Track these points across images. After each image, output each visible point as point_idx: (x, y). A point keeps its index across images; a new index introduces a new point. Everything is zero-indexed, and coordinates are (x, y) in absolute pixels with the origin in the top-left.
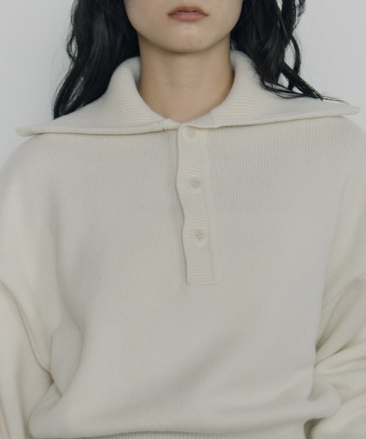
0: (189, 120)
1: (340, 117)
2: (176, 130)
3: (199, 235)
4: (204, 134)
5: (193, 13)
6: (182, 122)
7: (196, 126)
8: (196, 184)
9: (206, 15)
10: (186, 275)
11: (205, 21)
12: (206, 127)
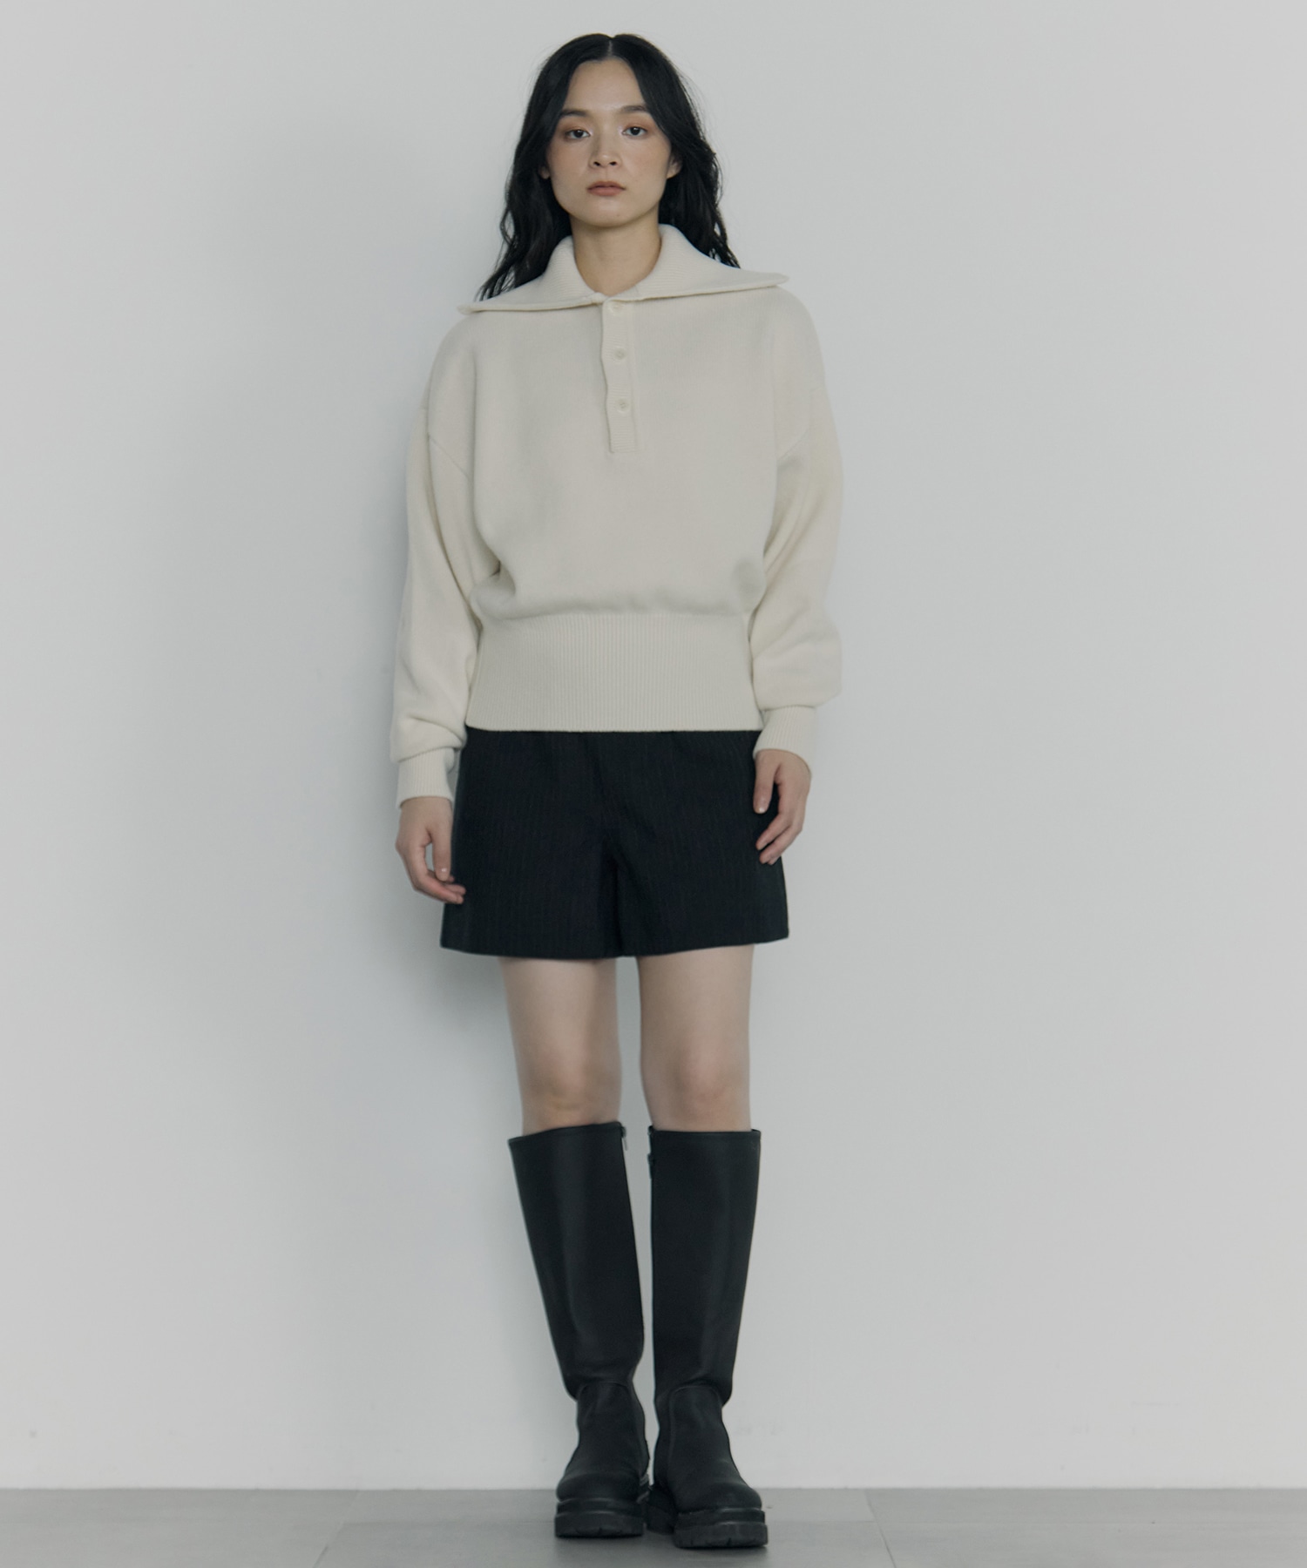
0: (615, 294)
1: (773, 287)
2: (601, 304)
3: (623, 405)
4: (630, 307)
5: (610, 188)
6: (610, 296)
7: (623, 299)
8: (620, 355)
9: (623, 189)
10: (610, 444)
11: (623, 194)
12: (632, 299)
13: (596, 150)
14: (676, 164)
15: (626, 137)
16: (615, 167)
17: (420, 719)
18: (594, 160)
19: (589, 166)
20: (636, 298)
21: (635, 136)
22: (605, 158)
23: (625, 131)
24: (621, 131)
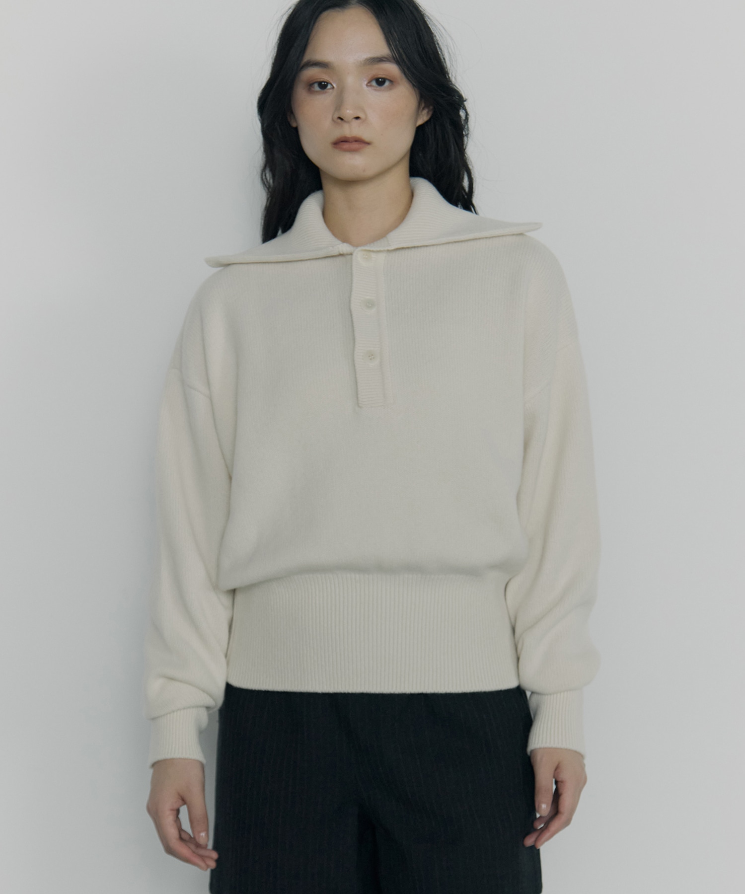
0: (365, 244)
1: (521, 234)
2: (351, 254)
3: (371, 356)
4: (382, 257)
5: (354, 143)
6: (356, 246)
7: (371, 249)
8: (370, 304)
9: (368, 143)
10: (357, 398)
11: (368, 149)
12: (382, 249)
13: (339, 104)
14: (425, 111)
15: (370, 89)
16: (358, 121)
17: (172, 679)
18: (336, 116)
19: (333, 120)
20: (386, 249)
21: (379, 88)
22: (348, 112)
23: (369, 82)
24: (366, 83)
